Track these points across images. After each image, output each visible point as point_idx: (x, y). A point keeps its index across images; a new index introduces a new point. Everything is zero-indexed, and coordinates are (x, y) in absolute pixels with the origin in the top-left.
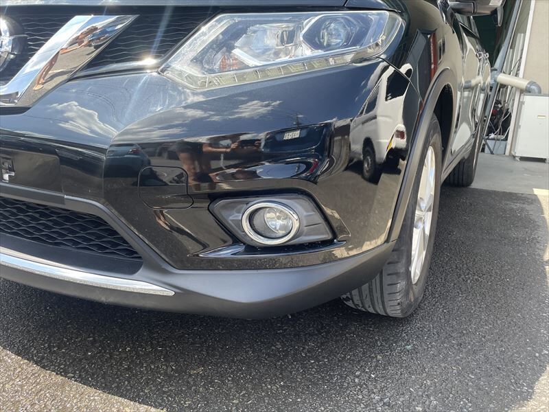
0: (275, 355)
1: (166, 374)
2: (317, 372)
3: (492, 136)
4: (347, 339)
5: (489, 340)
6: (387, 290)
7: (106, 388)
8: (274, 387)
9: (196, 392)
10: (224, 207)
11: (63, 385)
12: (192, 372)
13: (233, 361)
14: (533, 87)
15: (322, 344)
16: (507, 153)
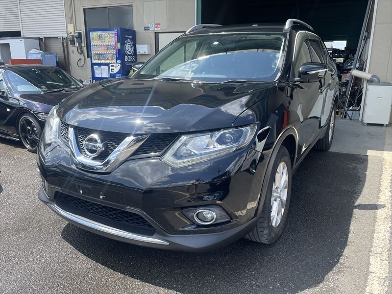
0: (211, 263)
1: (165, 273)
2: (229, 271)
3: (351, 108)
4: (244, 254)
5: (310, 254)
6: (260, 234)
7: (141, 279)
8: (210, 279)
9: (178, 281)
10: (187, 211)
11: (124, 278)
12: (176, 272)
13: (192, 266)
14: (374, 79)
15: (232, 257)
16: (360, 119)
